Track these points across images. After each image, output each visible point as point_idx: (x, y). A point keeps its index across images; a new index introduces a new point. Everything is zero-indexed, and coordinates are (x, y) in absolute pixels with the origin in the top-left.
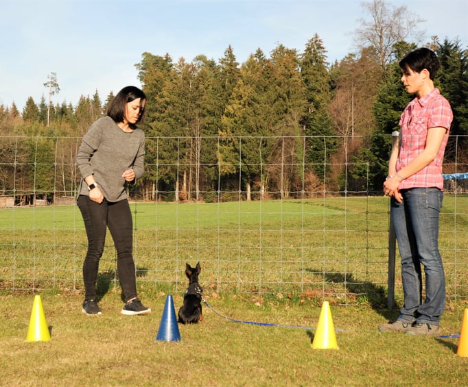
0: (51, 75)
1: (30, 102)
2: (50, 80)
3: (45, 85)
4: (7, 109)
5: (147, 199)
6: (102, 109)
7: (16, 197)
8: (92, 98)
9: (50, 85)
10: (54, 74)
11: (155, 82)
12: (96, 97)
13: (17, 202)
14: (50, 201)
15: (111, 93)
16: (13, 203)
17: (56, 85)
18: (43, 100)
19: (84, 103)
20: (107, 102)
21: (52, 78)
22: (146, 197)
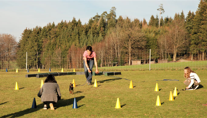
0: (160, 5)
1: (152, 17)
2: (160, 7)
3: (158, 10)
4: (141, 22)
5: (200, 60)
6: (185, 19)
7: (142, 60)
8: (180, 14)
9: (160, 10)
10: (162, 5)
11: (203, 7)
12: (182, 13)
13: (142, 63)
14: (157, 62)
15: (190, 11)
16: (140, 63)
17: (163, 9)
18: (157, 16)
19: (177, 16)
20: (188, 16)
21: (161, 7)
22: (200, 59)
